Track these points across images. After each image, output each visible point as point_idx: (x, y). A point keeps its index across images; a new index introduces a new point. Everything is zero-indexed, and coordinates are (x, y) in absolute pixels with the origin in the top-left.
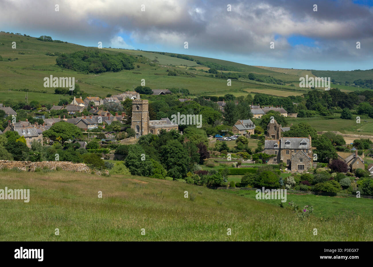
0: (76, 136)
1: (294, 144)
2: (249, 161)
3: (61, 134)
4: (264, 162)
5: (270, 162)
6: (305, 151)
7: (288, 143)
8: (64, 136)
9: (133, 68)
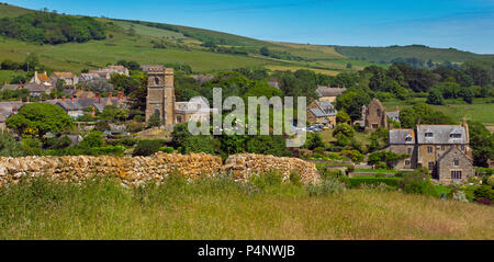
0: (63, 125)
1: (440, 135)
2: (363, 164)
3: (39, 123)
4: (390, 167)
5: (400, 167)
6: (460, 147)
7: (431, 134)
8: (43, 126)
9: (104, 38)
